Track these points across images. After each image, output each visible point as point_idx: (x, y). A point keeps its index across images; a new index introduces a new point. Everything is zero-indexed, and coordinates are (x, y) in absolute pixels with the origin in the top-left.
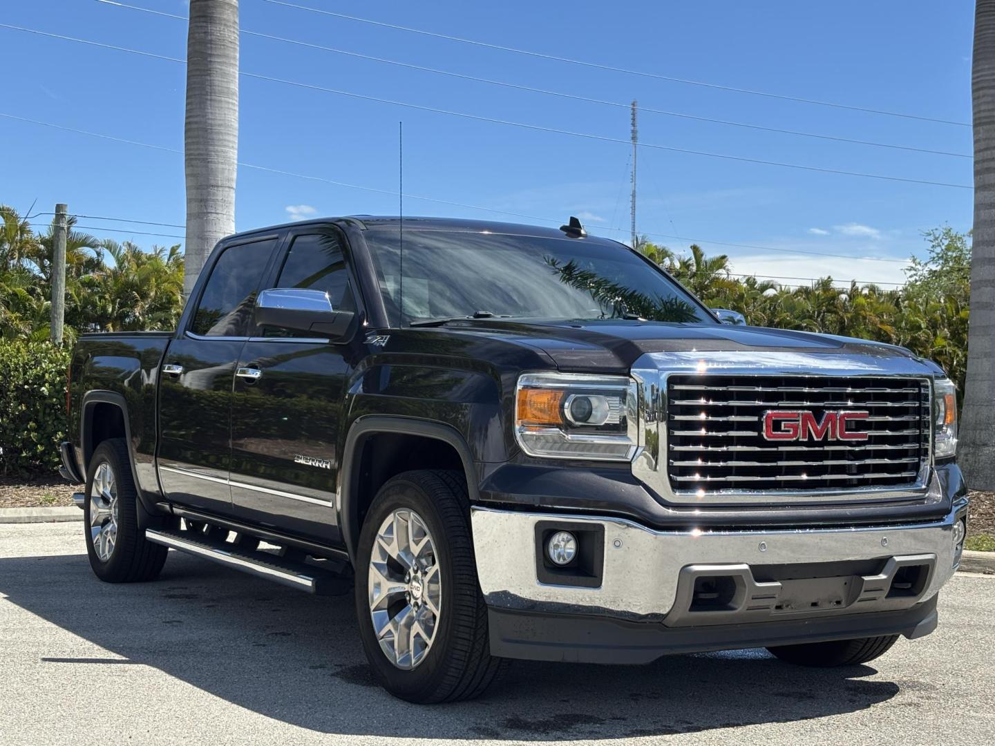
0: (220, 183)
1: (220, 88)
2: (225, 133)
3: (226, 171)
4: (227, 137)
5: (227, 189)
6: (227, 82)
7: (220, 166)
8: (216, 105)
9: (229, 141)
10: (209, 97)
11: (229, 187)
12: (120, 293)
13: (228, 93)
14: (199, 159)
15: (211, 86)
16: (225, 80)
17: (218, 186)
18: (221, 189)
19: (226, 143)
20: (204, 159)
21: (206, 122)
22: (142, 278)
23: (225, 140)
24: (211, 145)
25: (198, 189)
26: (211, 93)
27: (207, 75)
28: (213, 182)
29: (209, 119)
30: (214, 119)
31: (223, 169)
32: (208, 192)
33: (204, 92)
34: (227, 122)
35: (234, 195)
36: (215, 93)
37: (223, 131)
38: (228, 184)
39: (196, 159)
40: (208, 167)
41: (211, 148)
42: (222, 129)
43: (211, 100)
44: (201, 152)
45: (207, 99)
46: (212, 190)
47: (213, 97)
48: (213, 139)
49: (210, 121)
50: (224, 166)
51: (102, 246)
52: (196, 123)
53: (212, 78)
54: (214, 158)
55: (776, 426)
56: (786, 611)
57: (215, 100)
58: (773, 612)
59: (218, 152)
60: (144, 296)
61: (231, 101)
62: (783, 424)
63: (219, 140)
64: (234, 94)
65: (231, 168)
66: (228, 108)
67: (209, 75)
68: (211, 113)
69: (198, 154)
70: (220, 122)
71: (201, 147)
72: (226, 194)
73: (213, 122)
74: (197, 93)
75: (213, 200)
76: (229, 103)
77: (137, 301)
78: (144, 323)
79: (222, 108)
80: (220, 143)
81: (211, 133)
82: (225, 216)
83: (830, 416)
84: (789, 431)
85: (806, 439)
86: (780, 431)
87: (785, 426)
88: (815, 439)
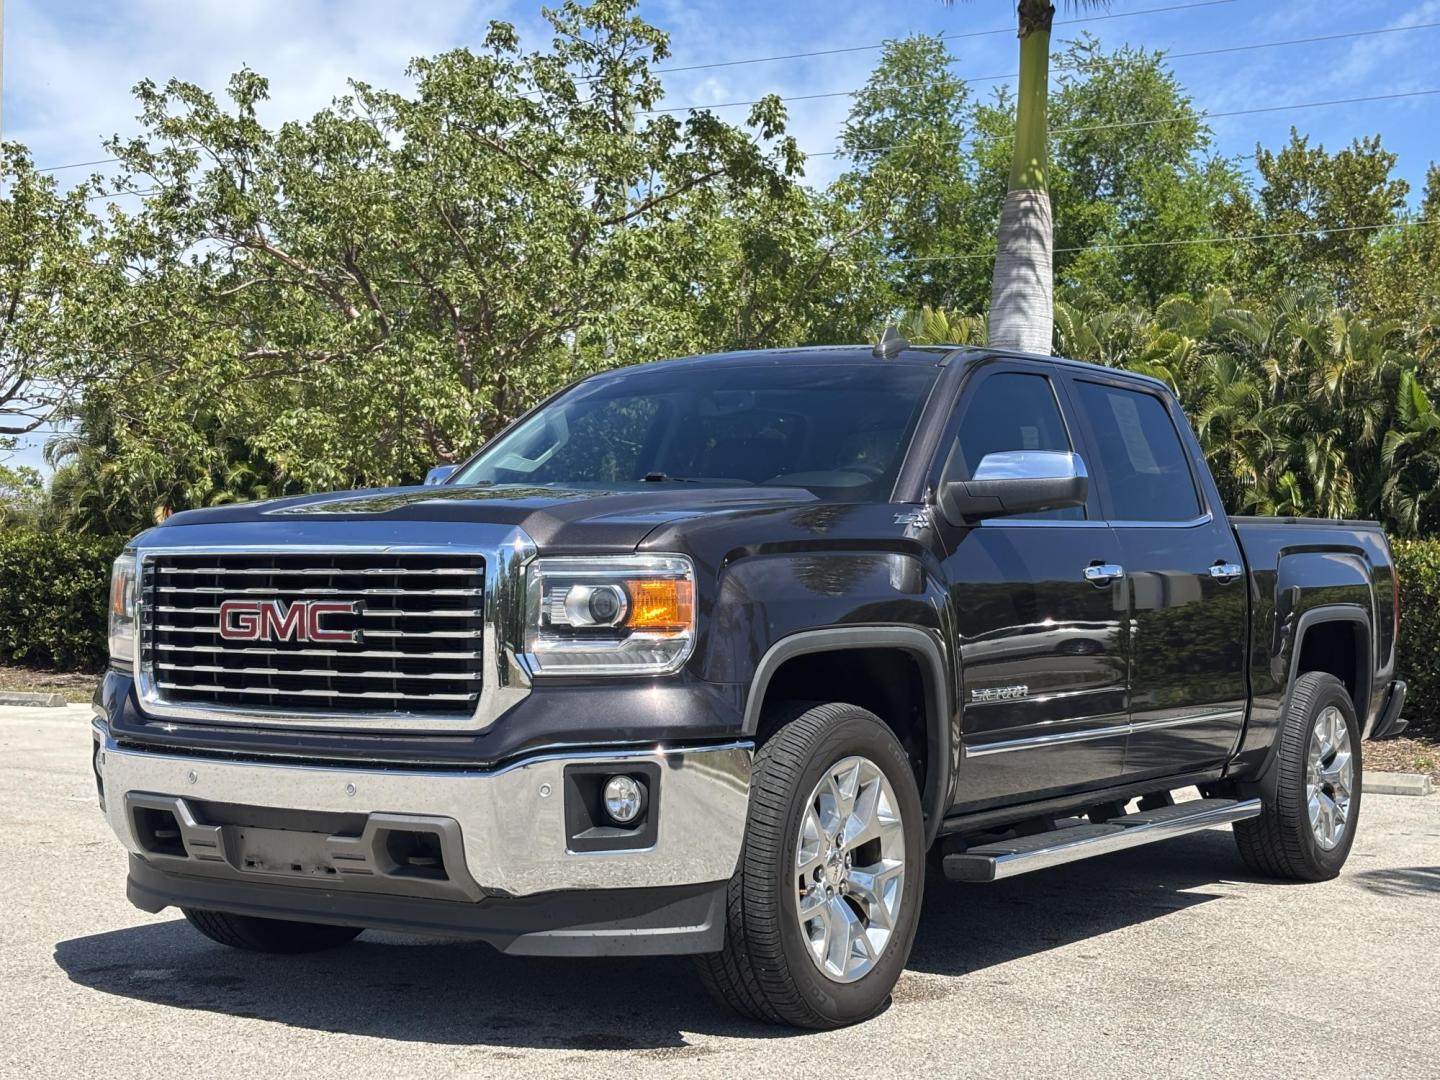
55: (236, 620)
56: (261, 871)
58: (244, 868)
62: (242, 616)
83: (297, 608)
84: (247, 627)
85: (269, 639)
86: (239, 627)
87: (244, 620)
88: (280, 639)
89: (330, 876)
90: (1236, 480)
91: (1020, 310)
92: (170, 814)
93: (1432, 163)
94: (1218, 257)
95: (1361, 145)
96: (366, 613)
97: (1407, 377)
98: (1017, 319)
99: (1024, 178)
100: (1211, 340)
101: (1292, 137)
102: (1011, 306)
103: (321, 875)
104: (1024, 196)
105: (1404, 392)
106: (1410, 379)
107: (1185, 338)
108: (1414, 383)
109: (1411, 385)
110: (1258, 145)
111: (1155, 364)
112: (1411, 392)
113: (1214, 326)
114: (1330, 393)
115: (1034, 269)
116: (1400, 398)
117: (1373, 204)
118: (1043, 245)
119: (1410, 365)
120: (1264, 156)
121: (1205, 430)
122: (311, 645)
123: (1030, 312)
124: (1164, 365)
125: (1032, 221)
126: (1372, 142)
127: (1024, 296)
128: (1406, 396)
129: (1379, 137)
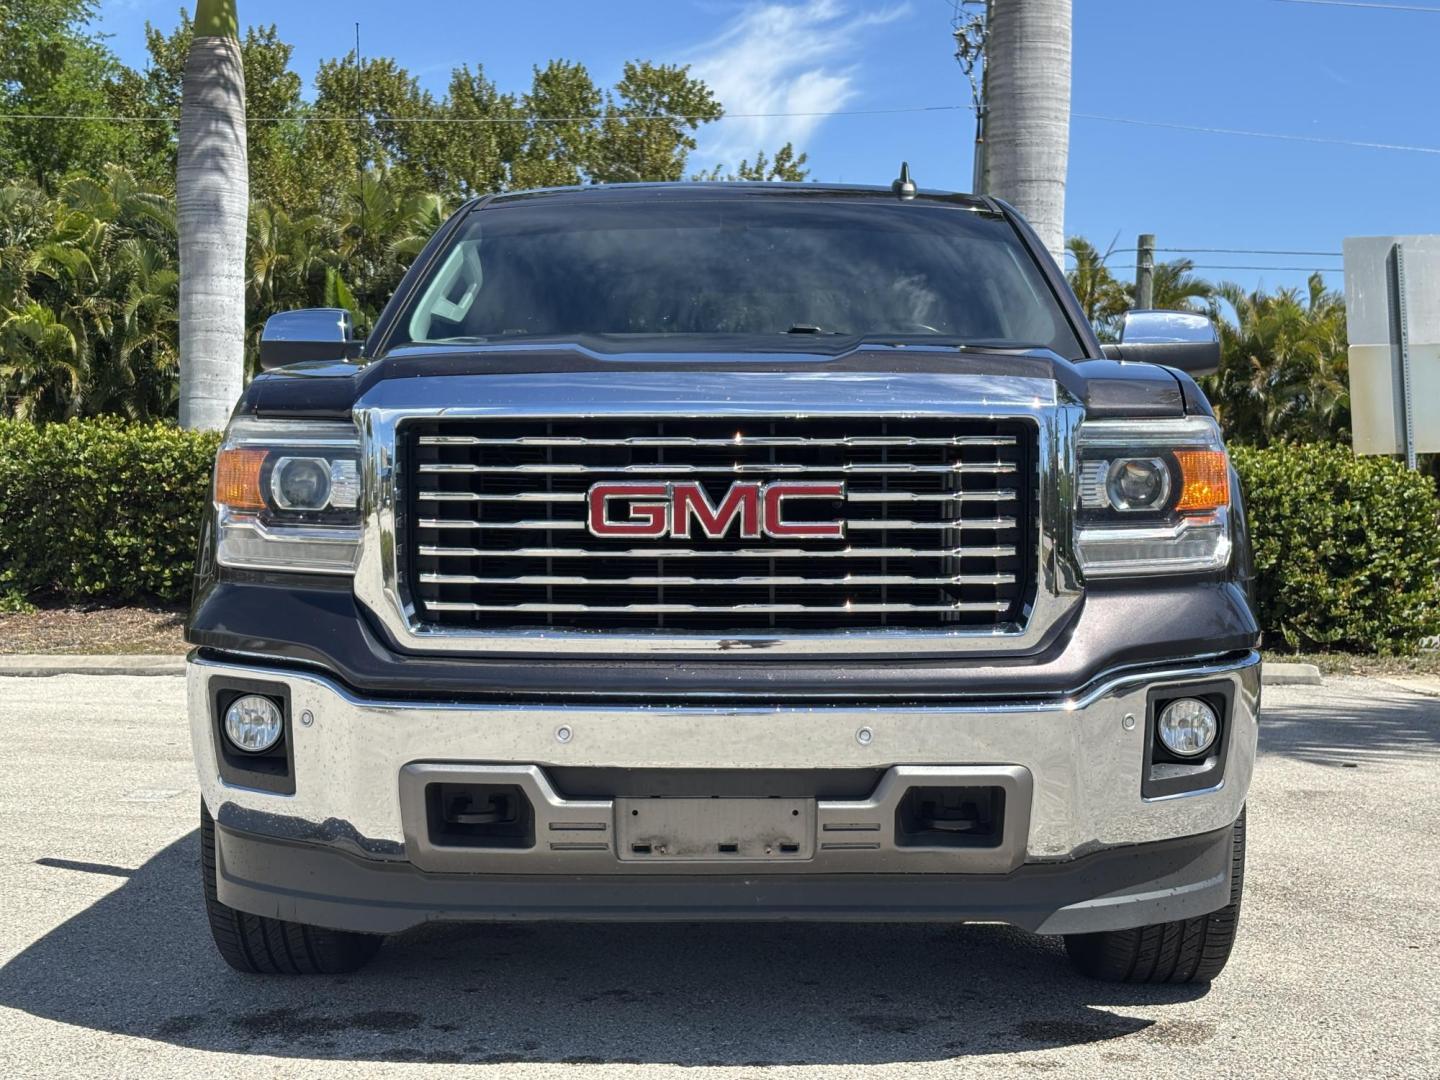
0: (1034, 176)
1: (1035, 29)
2: (1043, 98)
3: (1045, 157)
4: (1045, 104)
5: (1047, 184)
6: (1047, 18)
7: (1035, 149)
8: (1029, 55)
9: (1048, 109)
10: (1018, 45)
11: (1050, 181)
12: (1233, 360)
13: (1051, 34)
14: (1004, 142)
15: (1021, 27)
16: (1044, 15)
17: (1031, 181)
18: (1035, 184)
19: (1044, 112)
20: (1010, 141)
21: (1013, 84)
22: (1266, 334)
23: (1042, 108)
24: (1021, 118)
25: (1002, 187)
26: (1021, 38)
27: (1013, 12)
28: (1023, 175)
29: (1017, 79)
30: (1025, 78)
31: (1038, 153)
32: (1016, 191)
33: (1011, 38)
34: (1045, 80)
35: (1062, 193)
36: (1027, 37)
37: (1040, 95)
38: (1048, 176)
39: (1000, 142)
40: (1015, 152)
41: (1021, 122)
42: (1039, 93)
43: (1021, 49)
44: (1006, 130)
45: (1015, 49)
46: (1021, 188)
47: (1025, 44)
48: (1024, 109)
49: (1018, 82)
50: (1040, 149)
51: (1218, 294)
52: (1000, 87)
53: (1023, 15)
54: (1025, 137)
55: (619, 510)
56: (654, 858)
57: (1028, 48)
58: (627, 856)
59: (1030, 127)
60: (1267, 362)
61: (1053, 46)
62: (632, 505)
63: (1033, 108)
64: (1061, 34)
65: (1053, 151)
66: (1048, 58)
67: (1019, 10)
68: (1021, 69)
69: (1003, 135)
70: (1037, 81)
71: (1007, 122)
72: (1045, 191)
73: (1023, 82)
74: (1003, 40)
75: (1024, 203)
76: (1049, 50)
77: (1256, 370)
78: (1266, 403)
79: (1037, 58)
80: (1034, 113)
81: (1021, 99)
82: (1042, 226)
83: (739, 492)
84: (647, 520)
85: (687, 535)
86: (628, 519)
87: (637, 510)
88: (710, 535)
89: (789, 858)
90: (159, 373)
91: (220, 169)
92: (518, 789)
93: (321, 61)
94: (116, 136)
95: (257, 34)
96: (854, 497)
97: (331, 274)
98: (216, 178)
99: (216, 21)
100: (122, 224)
101: (183, 19)
102: (209, 163)
103: (777, 857)
104: (217, 42)
105: (329, 289)
106: (336, 276)
107: (97, 221)
108: (340, 282)
109: (335, 283)
110: (147, 24)
111: (68, 246)
112: (336, 290)
113: (124, 209)
114: (258, 285)
115: (232, 128)
116: (327, 295)
117: (276, 97)
118: (240, 100)
119: (333, 262)
120: (154, 37)
121: (132, 320)
122: (765, 542)
123: (230, 174)
124: (76, 247)
125: (227, 70)
126: (267, 32)
127: (223, 155)
128: (332, 293)
129: (274, 27)
